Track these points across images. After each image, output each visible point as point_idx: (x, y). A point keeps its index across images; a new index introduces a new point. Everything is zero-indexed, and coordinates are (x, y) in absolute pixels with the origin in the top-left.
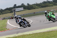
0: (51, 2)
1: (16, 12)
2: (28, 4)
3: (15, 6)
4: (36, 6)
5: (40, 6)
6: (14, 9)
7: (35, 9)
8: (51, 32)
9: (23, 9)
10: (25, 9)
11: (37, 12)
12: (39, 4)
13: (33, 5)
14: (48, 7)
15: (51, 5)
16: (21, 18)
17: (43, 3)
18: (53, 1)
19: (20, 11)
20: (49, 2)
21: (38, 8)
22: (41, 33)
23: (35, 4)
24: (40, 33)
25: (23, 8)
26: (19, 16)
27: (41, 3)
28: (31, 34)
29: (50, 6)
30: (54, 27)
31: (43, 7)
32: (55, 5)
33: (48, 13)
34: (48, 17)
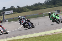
0: (44, 4)
1: (5, 15)
2: (18, 7)
3: (4, 9)
4: (26, 9)
5: (31, 8)
6: (3, 12)
7: (25, 12)
8: (44, 36)
9: (12, 13)
10: (15, 12)
11: (28, 16)
12: (30, 6)
13: (24, 8)
14: (40, 10)
15: (43, 7)
16: (25, 19)
17: (34, 5)
18: (46, 3)
19: (10, 14)
20: (41, 4)
21: (29, 11)
22: (33, 37)
23: (25, 7)
24: (31, 38)
25: (12, 11)
26: (23, 17)
27: (32, 6)
28: (22, 39)
29: (42, 9)
30: (46, 31)
31: (34, 10)
32: (48, 7)
33: (52, 14)
34: (52, 18)
